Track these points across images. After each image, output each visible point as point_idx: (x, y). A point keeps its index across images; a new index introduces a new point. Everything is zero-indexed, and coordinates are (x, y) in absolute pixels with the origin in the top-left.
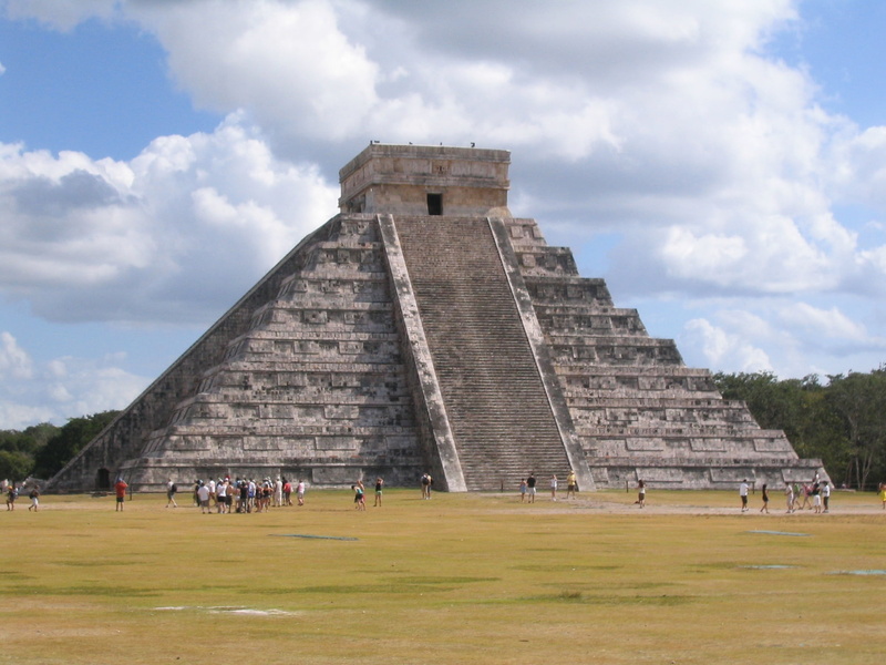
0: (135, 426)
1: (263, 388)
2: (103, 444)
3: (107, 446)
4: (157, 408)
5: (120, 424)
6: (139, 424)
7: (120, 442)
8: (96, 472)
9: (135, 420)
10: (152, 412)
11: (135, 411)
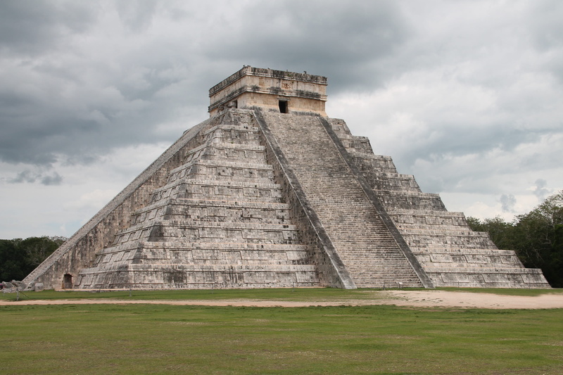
0: (91, 245)
1: (198, 217)
2: (68, 257)
3: (70, 258)
4: (105, 232)
5: (80, 243)
6: (93, 244)
7: (80, 255)
8: (63, 276)
9: (90, 241)
10: (102, 235)
11: (91, 235)
